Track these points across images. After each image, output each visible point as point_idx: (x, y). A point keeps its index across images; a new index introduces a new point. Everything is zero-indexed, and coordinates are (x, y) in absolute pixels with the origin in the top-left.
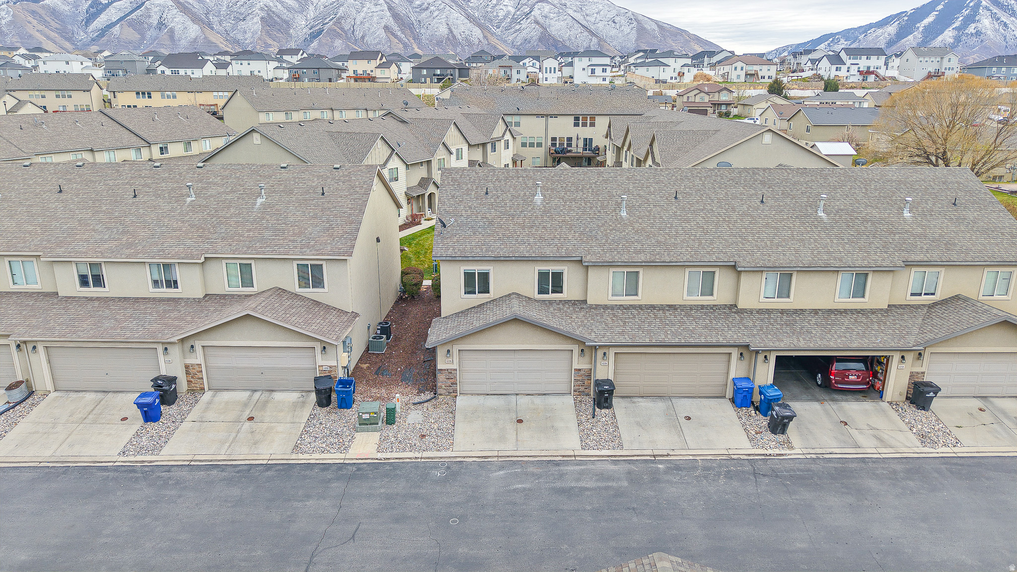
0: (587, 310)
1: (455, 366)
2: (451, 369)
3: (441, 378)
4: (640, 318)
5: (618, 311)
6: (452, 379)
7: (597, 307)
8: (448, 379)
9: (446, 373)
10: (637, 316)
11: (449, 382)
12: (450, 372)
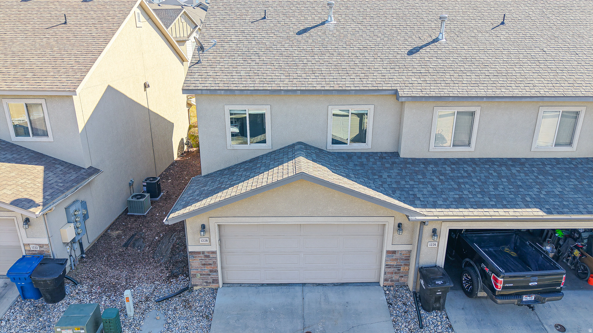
0: (402, 166)
1: (214, 247)
2: (208, 252)
3: (194, 264)
4: (478, 178)
5: (444, 166)
6: (210, 264)
7: (414, 161)
8: (204, 264)
9: (201, 257)
10: (472, 174)
11: (207, 269)
12: (207, 255)
